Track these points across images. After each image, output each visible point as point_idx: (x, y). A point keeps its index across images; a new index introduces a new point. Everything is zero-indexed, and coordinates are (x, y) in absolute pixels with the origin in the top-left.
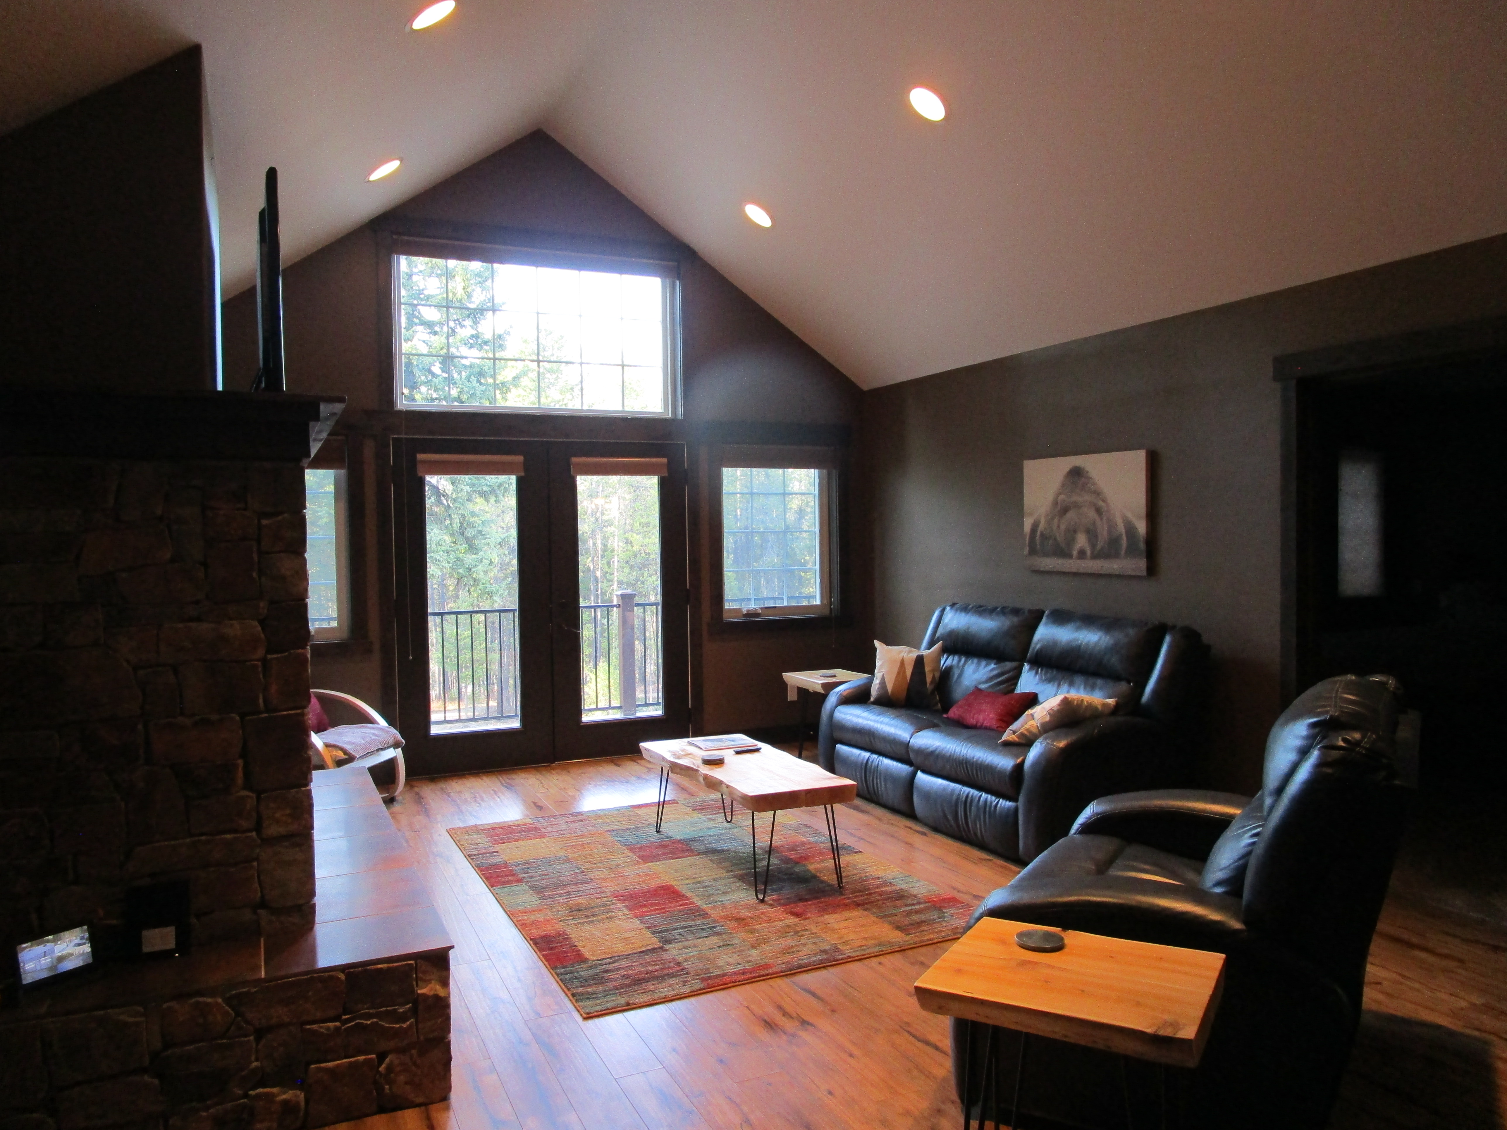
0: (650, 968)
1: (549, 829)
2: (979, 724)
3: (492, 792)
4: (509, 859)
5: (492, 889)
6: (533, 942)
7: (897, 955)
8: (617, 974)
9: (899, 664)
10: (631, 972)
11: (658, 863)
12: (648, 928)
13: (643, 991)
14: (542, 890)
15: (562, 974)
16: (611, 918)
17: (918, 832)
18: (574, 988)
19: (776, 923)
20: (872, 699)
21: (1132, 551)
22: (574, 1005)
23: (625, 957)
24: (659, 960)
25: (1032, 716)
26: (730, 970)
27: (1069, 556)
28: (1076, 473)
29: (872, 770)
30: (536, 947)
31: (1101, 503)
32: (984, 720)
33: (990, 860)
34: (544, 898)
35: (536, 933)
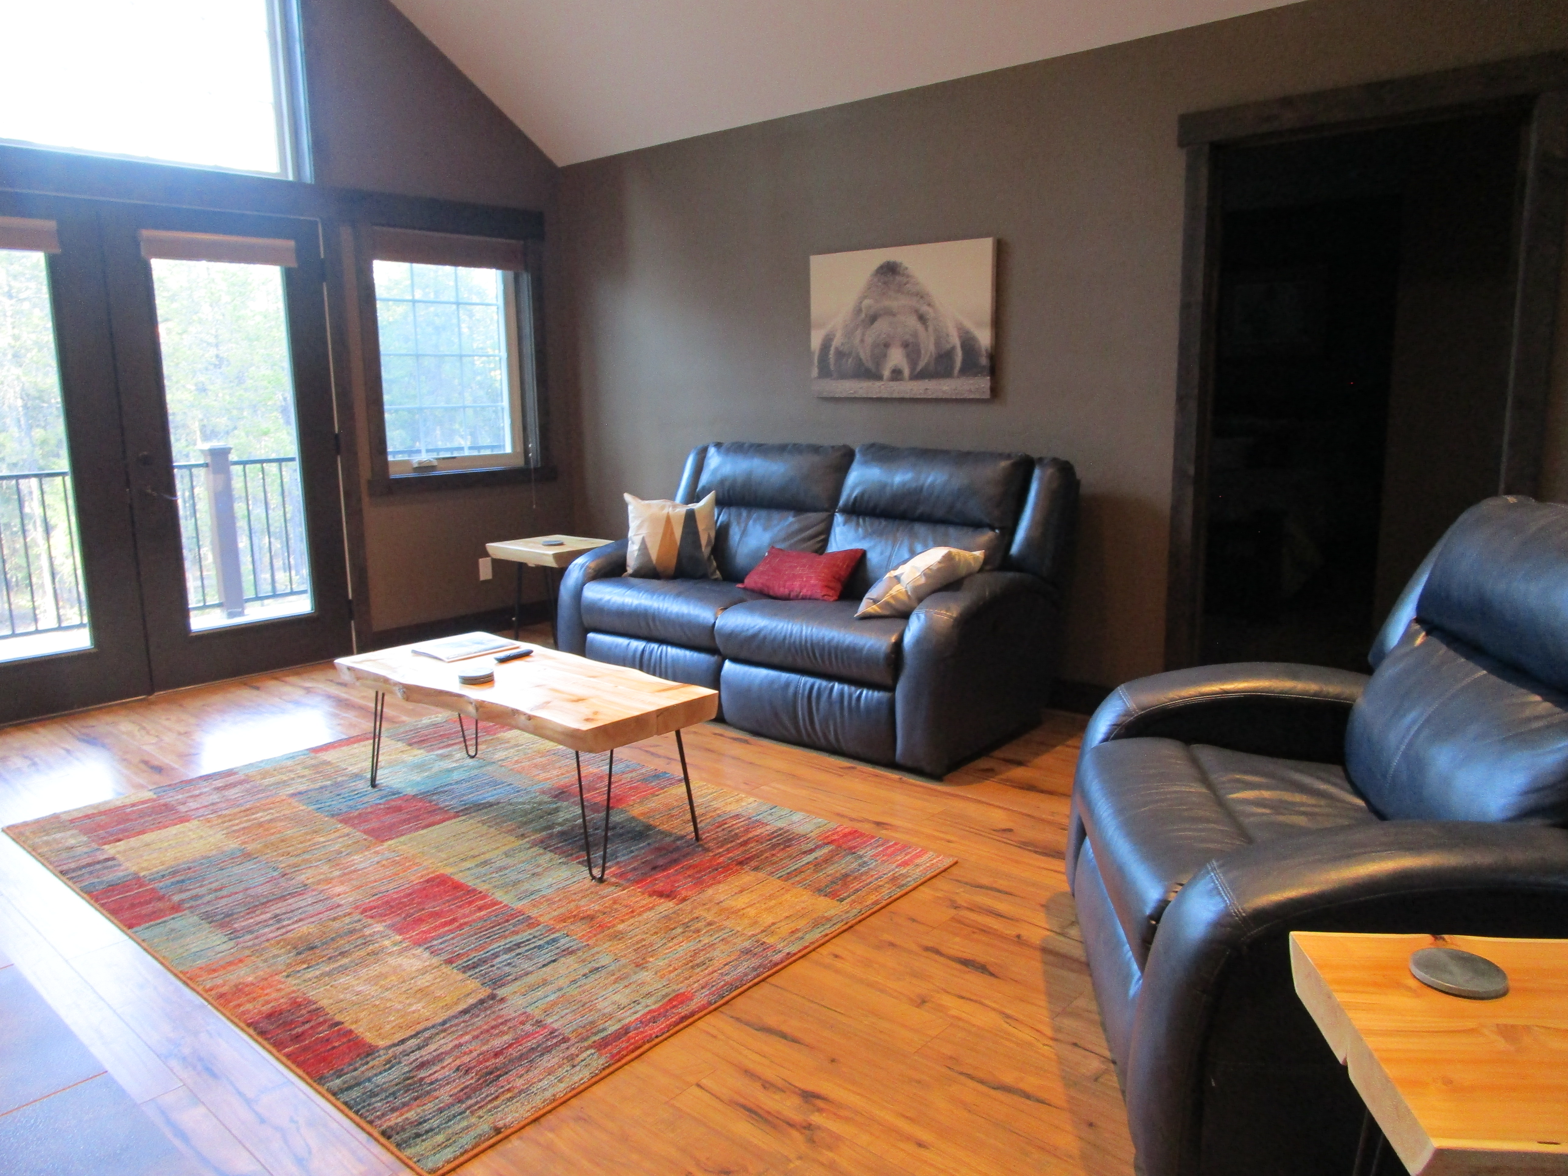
0: (497, 1043)
1: (193, 805)
2: (792, 594)
3: (63, 752)
4: (143, 869)
5: (129, 931)
6: (255, 1029)
7: (845, 935)
8: (443, 1068)
9: (663, 523)
10: (466, 1059)
11: (402, 839)
12: (449, 962)
13: (509, 1095)
14: (227, 919)
15: (342, 1091)
16: (374, 953)
17: (735, 739)
18: (379, 1118)
19: (645, 916)
20: (630, 570)
21: (970, 367)
22: (398, 1157)
23: (440, 1028)
24: (502, 1024)
25: (897, 579)
26: (629, 1018)
27: (879, 377)
28: (890, 270)
29: (652, 665)
30: (266, 1039)
31: (924, 309)
32: (801, 588)
33: (853, 768)
34: (234, 935)
35: (254, 1008)
